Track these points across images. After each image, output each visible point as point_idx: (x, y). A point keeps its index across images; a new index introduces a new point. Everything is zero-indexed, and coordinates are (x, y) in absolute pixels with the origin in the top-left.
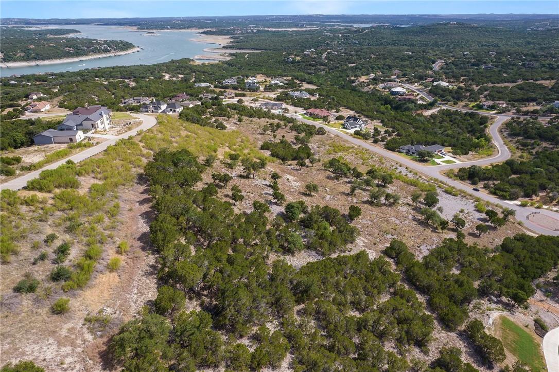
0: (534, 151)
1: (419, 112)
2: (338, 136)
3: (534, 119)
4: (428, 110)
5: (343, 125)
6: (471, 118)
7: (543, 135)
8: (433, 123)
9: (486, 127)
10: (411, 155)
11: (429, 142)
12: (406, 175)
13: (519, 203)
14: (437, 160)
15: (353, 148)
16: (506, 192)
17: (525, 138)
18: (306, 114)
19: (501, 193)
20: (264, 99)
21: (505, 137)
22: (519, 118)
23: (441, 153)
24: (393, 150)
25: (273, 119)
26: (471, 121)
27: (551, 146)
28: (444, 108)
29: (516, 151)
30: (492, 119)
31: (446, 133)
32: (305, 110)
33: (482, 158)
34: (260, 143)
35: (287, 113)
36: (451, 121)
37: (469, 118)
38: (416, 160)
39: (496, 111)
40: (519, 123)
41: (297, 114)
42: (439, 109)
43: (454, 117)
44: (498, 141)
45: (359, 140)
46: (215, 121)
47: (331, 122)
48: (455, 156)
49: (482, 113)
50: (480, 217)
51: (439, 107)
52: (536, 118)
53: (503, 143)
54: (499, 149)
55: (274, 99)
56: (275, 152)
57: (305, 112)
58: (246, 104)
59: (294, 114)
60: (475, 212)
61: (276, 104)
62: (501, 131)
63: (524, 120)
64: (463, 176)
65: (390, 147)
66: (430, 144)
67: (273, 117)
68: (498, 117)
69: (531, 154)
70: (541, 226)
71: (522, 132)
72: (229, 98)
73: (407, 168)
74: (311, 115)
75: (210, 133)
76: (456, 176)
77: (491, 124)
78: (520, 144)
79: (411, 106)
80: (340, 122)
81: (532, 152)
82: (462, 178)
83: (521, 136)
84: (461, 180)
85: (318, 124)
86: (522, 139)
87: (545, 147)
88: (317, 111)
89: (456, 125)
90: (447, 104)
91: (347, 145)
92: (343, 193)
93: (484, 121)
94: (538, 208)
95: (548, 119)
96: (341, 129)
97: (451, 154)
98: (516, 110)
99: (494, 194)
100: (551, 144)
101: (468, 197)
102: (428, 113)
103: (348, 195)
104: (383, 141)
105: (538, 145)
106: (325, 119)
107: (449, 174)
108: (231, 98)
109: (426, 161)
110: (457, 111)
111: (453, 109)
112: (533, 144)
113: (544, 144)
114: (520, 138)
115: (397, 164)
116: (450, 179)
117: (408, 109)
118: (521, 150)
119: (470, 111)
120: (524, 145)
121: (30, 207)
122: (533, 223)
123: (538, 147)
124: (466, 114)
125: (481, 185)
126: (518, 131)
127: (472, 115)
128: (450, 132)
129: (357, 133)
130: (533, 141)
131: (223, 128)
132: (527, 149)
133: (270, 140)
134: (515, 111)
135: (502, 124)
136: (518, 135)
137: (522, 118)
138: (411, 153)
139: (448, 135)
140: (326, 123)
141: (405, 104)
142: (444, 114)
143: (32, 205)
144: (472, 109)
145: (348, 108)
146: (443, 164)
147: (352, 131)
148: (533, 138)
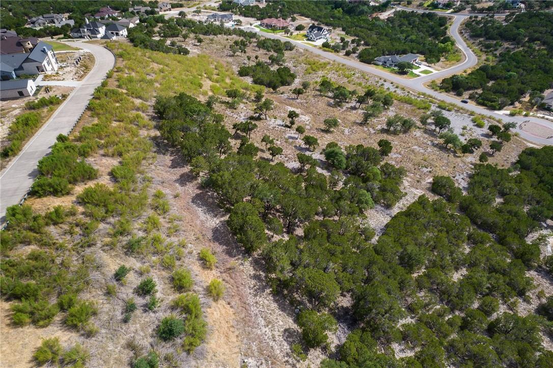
0: (498, 53)
1: (374, 15)
2: (307, 50)
3: (491, 17)
4: (382, 12)
5: (305, 36)
6: (429, 19)
7: (503, 35)
8: (392, 27)
9: (446, 28)
10: (388, 67)
11: (399, 51)
12: (395, 92)
13: (508, 112)
14: (414, 71)
15: (329, 63)
16: (494, 101)
17: (487, 39)
18: (261, 25)
19: (490, 103)
20: (206, 9)
21: (467, 39)
22: (476, 17)
23: (416, 63)
24: (369, 62)
25: (230, 34)
26: (431, 23)
27: (512, 47)
28: (398, 9)
29: (481, 54)
30: (450, 19)
31: (410, 38)
32: (258, 20)
33: (453, 64)
34: (236, 69)
35: (240, 25)
36: (410, 24)
37: (427, 20)
38: (396, 73)
39: (452, 10)
40: (478, 23)
41: (252, 27)
42: (393, 10)
43: (412, 19)
44: (461, 44)
45: (330, 54)
46: (173, 44)
47: (293, 34)
48: (430, 65)
49: (439, 13)
50: (482, 132)
51: (393, 8)
52: (492, 17)
53: (466, 45)
54: (465, 53)
55: (218, 9)
56: (259, 79)
57: (259, 22)
58: (189, 17)
59: (249, 26)
60: (475, 127)
61: (225, 16)
62: (461, 33)
63: (482, 18)
64: (447, 88)
65: (366, 59)
66: (400, 52)
67: (228, 32)
68: (456, 16)
69: (495, 56)
70: (535, 135)
71: (484, 33)
72: (165, 11)
73: (392, 83)
74: (268, 26)
75: (179, 62)
76: (441, 88)
77: (450, 25)
78: (483, 46)
79: (365, 8)
80: (302, 32)
81: (496, 54)
82: (447, 90)
83: (482, 37)
84: (446, 92)
85: (280, 36)
86: (484, 40)
87: (507, 48)
88: (273, 21)
89: (416, 28)
90: (399, 4)
91: (322, 61)
92: (355, 123)
93: (443, 22)
94: (526, 115)
95: (503, 16)
96: (306, 42)
97: (426, 63)
98: (472, 7)
99: (482, 104)
100: (512, 44)
101: (461, 111)
102: (384, 16)
103: (361, 124)
104: (354, 52)
105: (500, 46)
106: (285, 29)
107: (433, 85)
108: (167, 10)
109: (405, 73)
110: (413, 12)
111: (409, 10)
112: (496, 45)
113: (506, 45)
114: (482, 39)
115: (380, 79)
116: (436, 92)
117: (362, 13)
118: (486, 52)
119: (427, 12)
120: (487, 47)
121: (60, 225)
122: (528, 133)
123: (500, 49)
124: (423, 15)
125: (466, 95)
126: (479, 32)
127: (430, 16)
128: (413, 37)
129: (326, 45)
130: (495, 42)
131: (186, 52)
132: (491, 51)
133: (244, 63)
134: (470, 9)
135: (461, 25)
136: (479, 36)
137: (480, 16)
138: (388, 65)
139: (412, 41)
140: (288, 35)
141: (358, 6)
142: (400, 17)
143: (61, 223)
144: (427, 9)
145: (302, 15)
146: (423, 75)
147: (319, 42)
148: (494, 39)
